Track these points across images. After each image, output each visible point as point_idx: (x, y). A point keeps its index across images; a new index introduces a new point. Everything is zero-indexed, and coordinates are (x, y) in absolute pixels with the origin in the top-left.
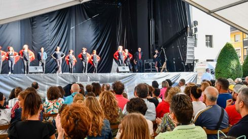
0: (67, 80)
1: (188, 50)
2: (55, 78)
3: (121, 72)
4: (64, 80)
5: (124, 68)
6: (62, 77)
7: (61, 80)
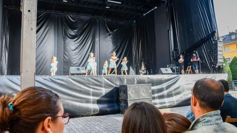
0: (113, 83)
1: (219, 53)
2: (100, 80)
3: (164, 74)
4: (110, 83)
5: (167, 70)
6: (108, 79)
7: (107, 83)
